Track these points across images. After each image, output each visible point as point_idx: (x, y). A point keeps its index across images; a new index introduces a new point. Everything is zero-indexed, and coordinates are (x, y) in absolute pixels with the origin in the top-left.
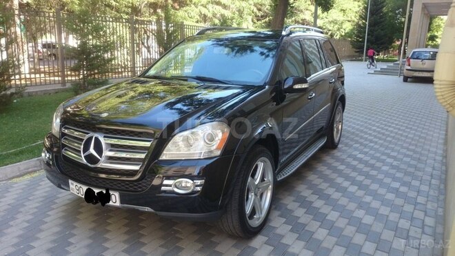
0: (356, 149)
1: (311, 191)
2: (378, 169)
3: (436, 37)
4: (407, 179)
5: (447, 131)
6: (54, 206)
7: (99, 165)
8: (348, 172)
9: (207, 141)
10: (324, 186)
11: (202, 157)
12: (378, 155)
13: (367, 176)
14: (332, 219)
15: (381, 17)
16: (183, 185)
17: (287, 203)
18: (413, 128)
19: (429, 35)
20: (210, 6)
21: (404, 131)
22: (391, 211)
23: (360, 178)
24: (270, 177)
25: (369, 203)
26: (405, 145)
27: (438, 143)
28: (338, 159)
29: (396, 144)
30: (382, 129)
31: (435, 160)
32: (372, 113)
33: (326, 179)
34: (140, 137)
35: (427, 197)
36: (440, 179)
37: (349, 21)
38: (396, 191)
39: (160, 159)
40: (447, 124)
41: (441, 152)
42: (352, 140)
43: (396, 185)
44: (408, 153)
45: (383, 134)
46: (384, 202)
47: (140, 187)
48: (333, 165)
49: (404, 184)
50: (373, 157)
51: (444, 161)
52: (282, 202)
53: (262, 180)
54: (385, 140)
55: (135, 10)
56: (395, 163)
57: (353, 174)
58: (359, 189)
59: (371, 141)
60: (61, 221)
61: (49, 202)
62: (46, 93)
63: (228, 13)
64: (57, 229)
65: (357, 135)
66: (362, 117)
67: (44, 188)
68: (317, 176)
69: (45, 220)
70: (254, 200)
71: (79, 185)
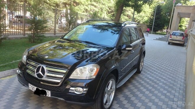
0: (149, 74)
1: (130, 93)
2: (158, 84)
3: (182, 26)
4: (170, 89)
5: (186, 68)
6: (19, 92)
7: (43, 79)
8: (145, 85)
9: (90, 71)
10: (135, 90)
11: (87, 79)
12: (158, 77)
13: (153, 87)
14: (138, 106)
15: (160, 16)
16: (78, 90)
17: (120, 97)
18: (172, 66)
19: (179, 25)
20: (89, 6)
21: (168, 67)
22: (163, 104)
23: (150, 88)
24: (114, 87)
25: (154, 100)
26: (169, 74)
27: (182, 73)
28: (141, 78)
29: (165, 73)
30: (159, 65)
31: (181, 81)
32: (155, 58)
33: (136, 87)
34: (61, 68)
35: (178, 98)
36: (183, 90)
37: (147, 16)
38: (165, 95)
39: (69, 78)
40: (186, 65)
41: (184, 78)
42: (147, 70)
43: (165, 92)
44: (170, 77)
45: (160, 68)
46: (161, 100)
47: (60, 90)
48: (139, 81)
49: (168, 92)
50: (156, 79)
51: (185, 82)
52: (118, 97)
53: (111, 88)
54: (161, 71)
55: (57, 5)
56: (165, 82)
57: (148, 86)
58: (150, 93)
59: (155, 71)
60: (23, 100)
61: (17, 90)
62: (16, 38)
63: (97, 10)
64: (21, 103)
65: (149, 68)
66: (151, 59)
67: (15, 84)
68: (132, 86)
69: (16, 99)
70: (107, 97)
71: (33, 86)
